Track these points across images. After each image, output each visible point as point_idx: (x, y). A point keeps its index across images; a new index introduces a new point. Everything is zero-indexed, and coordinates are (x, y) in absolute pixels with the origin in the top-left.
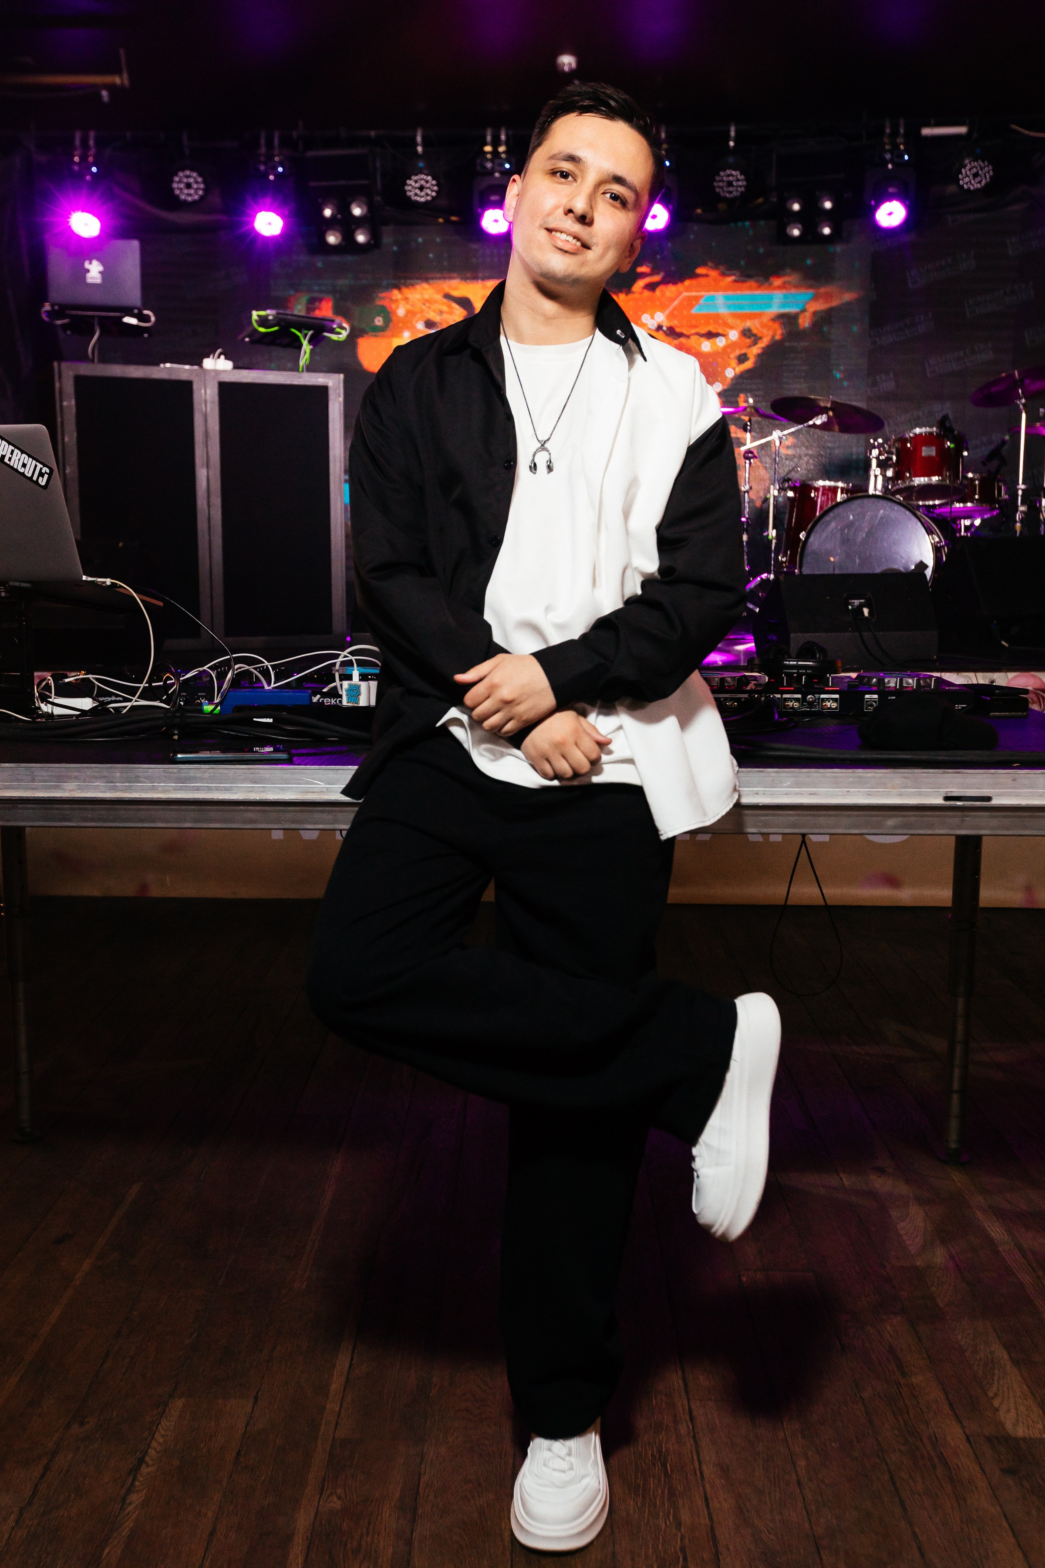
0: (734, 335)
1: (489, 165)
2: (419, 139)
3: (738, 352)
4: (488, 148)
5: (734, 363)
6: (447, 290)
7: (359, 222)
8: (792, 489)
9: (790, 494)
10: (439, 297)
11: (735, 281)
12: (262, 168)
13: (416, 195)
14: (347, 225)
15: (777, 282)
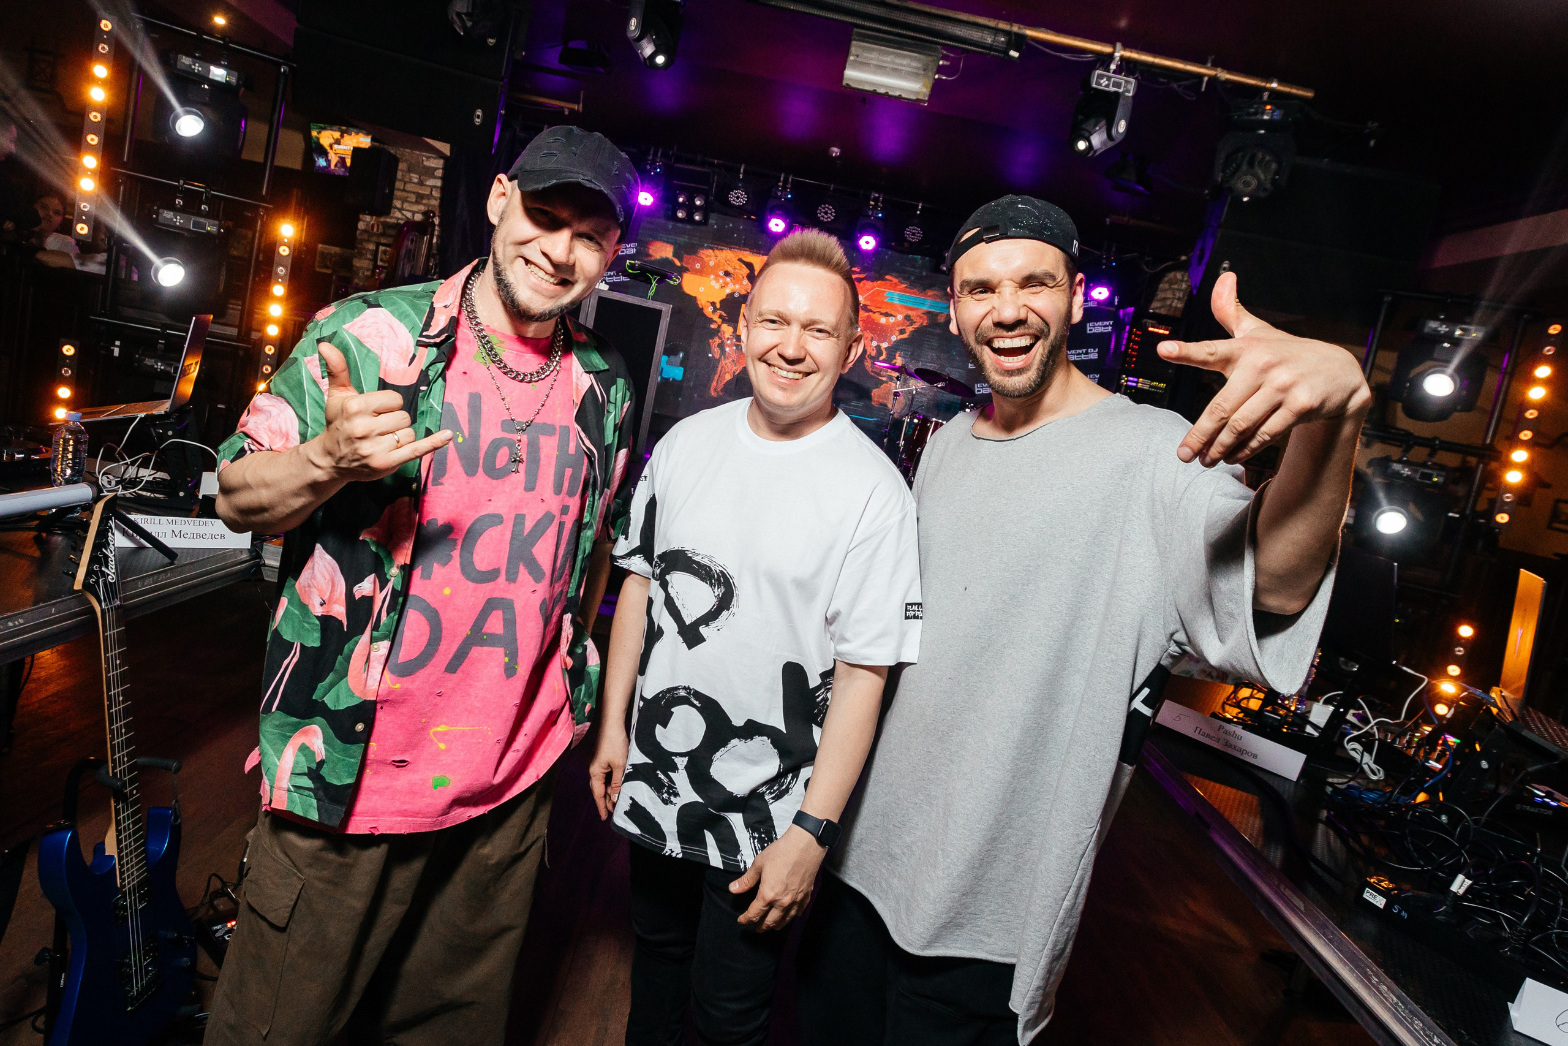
0: (900, 317)
1: (779, 194)
2: (742, 170)
3: (900, 328)
4: (781, 184)
5: (897, 333)
6: (741, 257)
7: (698, 208)
8: (918, 419)
9: (916, 421)
10: (735, 259)
11: (906, 287)
12: (648, 167)
13: (734, 200)
14: (691, 209)
15: (930, 293)
